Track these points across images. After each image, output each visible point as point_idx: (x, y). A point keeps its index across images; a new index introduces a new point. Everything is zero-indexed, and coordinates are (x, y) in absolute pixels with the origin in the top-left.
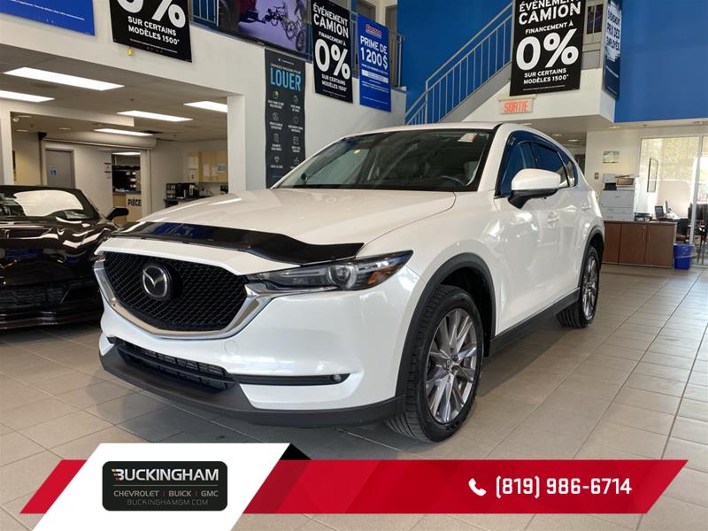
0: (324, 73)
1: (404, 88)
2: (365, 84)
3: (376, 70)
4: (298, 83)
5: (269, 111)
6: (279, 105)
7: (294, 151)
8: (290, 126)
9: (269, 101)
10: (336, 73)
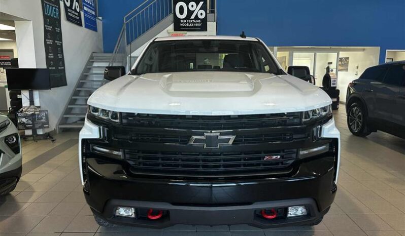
0: (69, 7)
1: (100, 18)
2: (86, 15)
3: (89, 7)
4: (57, 14)
5: (46, 31)
6: (50, 28)
7: (59, 57)
8: (56, 42)
9: (46, 26)
10: (73, 8)
